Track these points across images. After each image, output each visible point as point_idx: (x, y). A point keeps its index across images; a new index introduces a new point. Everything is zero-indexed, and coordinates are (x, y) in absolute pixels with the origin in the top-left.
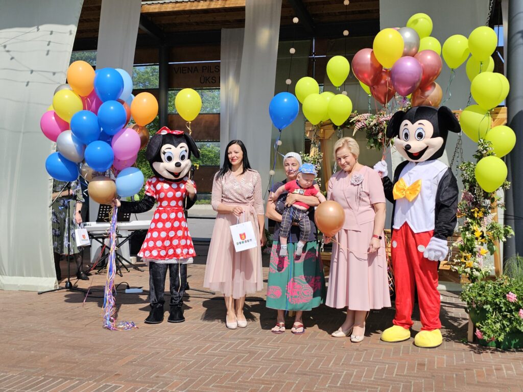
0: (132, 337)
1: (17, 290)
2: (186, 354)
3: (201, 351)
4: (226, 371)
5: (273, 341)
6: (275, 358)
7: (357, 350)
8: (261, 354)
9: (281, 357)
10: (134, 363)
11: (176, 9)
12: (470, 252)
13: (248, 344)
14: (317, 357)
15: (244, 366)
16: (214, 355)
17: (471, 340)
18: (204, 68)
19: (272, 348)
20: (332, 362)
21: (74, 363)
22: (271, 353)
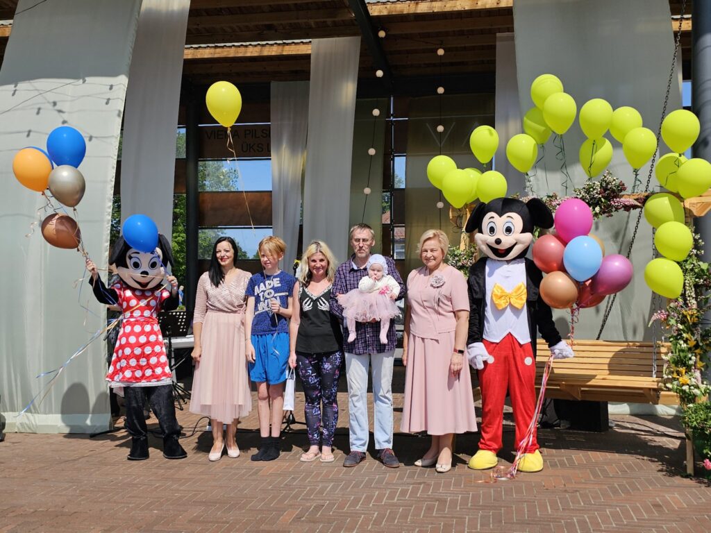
0: (270, 487)
1: (56, 432)
2: (359, 505)
3: (375, 501)
4: (429, 524)
5: (455, 485)
6: (475, 506)
7: (566, 491)
8: (454, 503)
9: (481, 504)
10: (302, 519)
11: (216, 56)
12: (685, 366)
13: (425, 490)
14: (525, 501)
15: (444, 517)
16: (396, 506)
17: (693, 475)
18: (248, 132)
19: (460, 494)
20: (549, 508)
21: (224, 523)
22: (465, 500)
